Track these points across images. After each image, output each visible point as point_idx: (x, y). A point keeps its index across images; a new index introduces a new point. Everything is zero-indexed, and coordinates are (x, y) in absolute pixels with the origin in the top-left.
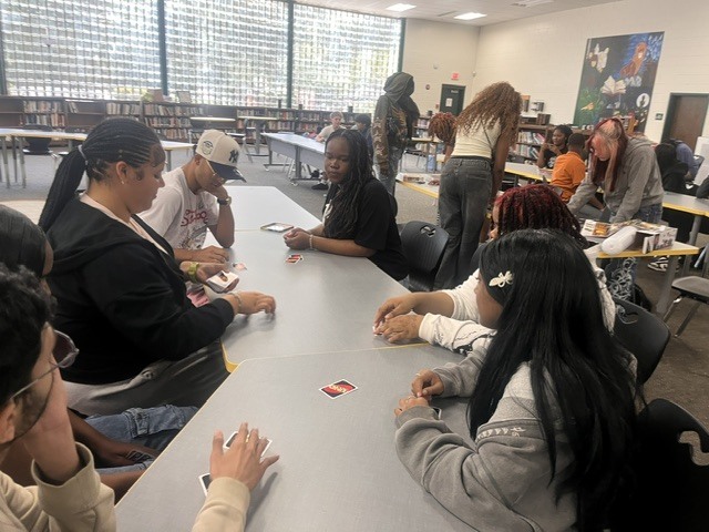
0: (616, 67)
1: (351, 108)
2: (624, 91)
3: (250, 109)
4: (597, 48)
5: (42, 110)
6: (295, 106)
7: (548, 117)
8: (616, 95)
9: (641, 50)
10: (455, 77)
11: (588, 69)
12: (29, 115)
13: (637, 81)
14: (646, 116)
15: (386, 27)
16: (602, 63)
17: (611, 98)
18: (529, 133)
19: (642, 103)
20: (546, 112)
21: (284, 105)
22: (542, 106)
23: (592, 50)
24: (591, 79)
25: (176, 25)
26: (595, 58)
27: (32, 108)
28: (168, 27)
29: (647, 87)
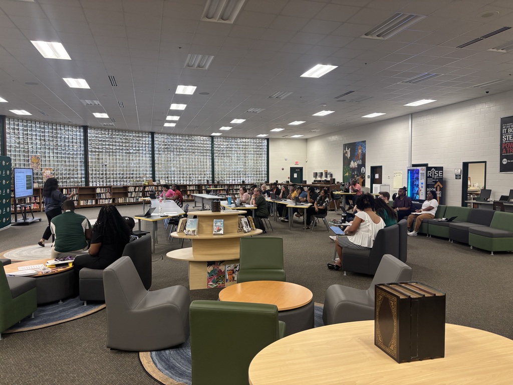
0: (353, 156)
1: (243, 182)
2: (357, 166)
4: (347, 149)
5: (102, 192)
6: (216, 182)
8: (355, 168)
9: (360, 149)
10: (297, 163)
11: (345, 158)
12: (98, 194)
13: (360, 162)
14: (365, 177)
15: (259, 143)
16: (349, 155)
17: (353, 170)
19: (363, 171)
20: (333, 178)
21: (210, 182)
22: (331, 175)
23: (345, 150)
24: (346, 162)
25: (159, 151)
26: (346, 152)
27: (98, 191)
28: (156, 152)
29: (363, 165)
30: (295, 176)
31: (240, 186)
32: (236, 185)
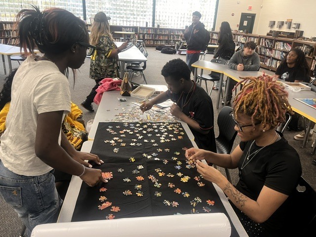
3: (130, 27)
6: (156, 26)
7: (302, 32)
10: (250, 9)
18: (282, 43)
20: (301, 29)
21: (150, 25)
22: (299, 26)
30: (245, 23)
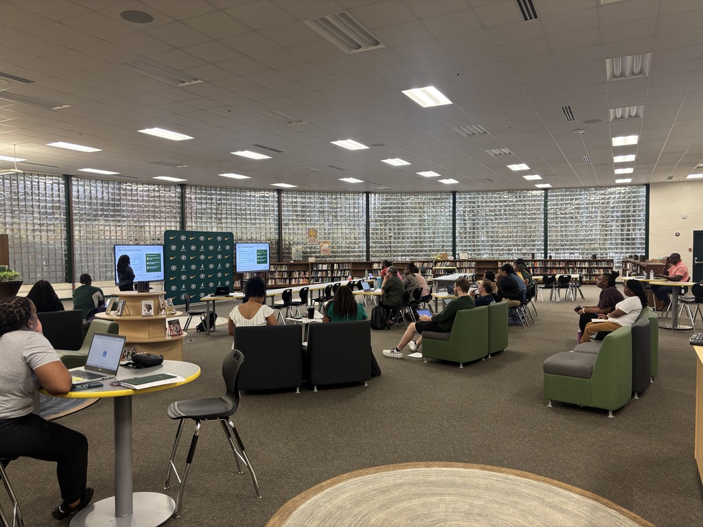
1: (594, 256)
15: (631, 193)
31: (587, 263)
32: (581, 261)
